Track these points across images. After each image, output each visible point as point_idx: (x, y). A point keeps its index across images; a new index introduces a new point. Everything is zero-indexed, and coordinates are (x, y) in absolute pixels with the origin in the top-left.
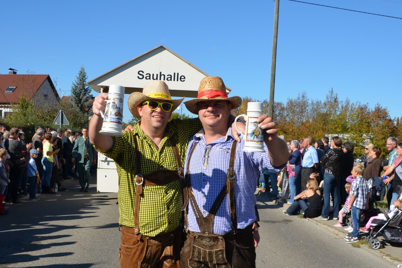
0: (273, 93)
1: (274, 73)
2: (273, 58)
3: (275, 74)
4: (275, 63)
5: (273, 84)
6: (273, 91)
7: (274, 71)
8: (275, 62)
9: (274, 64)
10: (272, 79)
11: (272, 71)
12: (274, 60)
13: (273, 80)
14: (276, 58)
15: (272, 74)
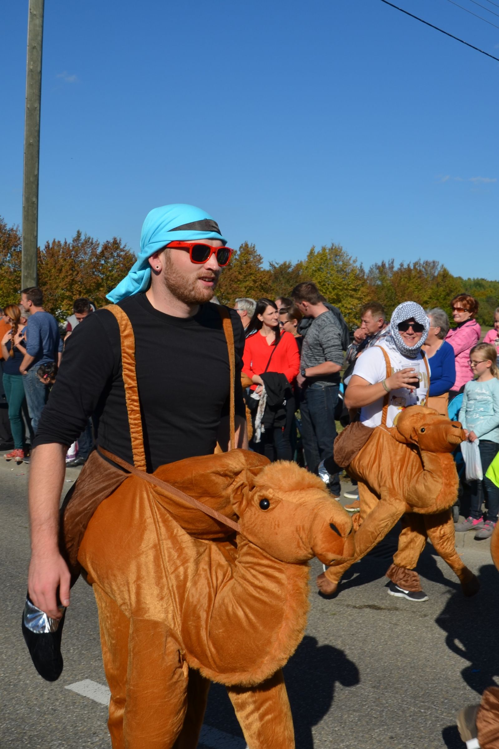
0: (36, 134)
1: (39, 69)
2: (33, 15)
3: (41, 71)
4: (40, 34)
5: (36, 105)
6: (37, 128)
7: (40, 59)
8: (41, 29)
9: (40, 38)
10: (31, 86)
11: (31, 59)
12: (38, 21)
13: (36, 91)
14: (43, 16)
15: (31, 71)
